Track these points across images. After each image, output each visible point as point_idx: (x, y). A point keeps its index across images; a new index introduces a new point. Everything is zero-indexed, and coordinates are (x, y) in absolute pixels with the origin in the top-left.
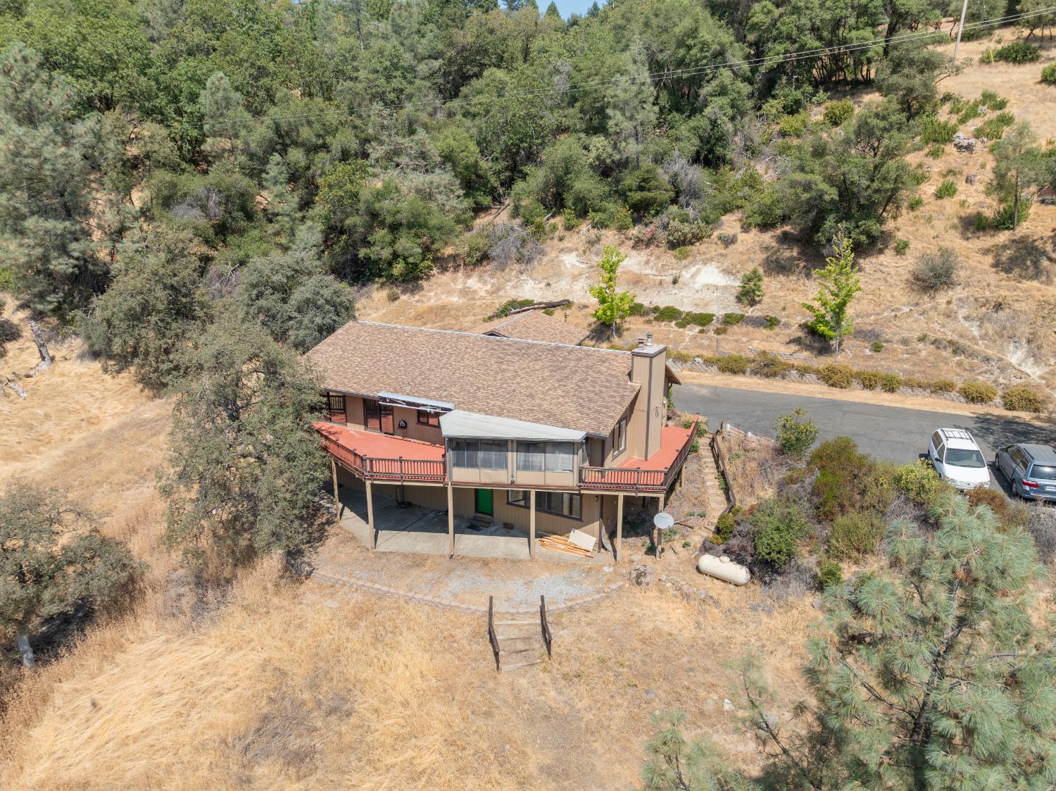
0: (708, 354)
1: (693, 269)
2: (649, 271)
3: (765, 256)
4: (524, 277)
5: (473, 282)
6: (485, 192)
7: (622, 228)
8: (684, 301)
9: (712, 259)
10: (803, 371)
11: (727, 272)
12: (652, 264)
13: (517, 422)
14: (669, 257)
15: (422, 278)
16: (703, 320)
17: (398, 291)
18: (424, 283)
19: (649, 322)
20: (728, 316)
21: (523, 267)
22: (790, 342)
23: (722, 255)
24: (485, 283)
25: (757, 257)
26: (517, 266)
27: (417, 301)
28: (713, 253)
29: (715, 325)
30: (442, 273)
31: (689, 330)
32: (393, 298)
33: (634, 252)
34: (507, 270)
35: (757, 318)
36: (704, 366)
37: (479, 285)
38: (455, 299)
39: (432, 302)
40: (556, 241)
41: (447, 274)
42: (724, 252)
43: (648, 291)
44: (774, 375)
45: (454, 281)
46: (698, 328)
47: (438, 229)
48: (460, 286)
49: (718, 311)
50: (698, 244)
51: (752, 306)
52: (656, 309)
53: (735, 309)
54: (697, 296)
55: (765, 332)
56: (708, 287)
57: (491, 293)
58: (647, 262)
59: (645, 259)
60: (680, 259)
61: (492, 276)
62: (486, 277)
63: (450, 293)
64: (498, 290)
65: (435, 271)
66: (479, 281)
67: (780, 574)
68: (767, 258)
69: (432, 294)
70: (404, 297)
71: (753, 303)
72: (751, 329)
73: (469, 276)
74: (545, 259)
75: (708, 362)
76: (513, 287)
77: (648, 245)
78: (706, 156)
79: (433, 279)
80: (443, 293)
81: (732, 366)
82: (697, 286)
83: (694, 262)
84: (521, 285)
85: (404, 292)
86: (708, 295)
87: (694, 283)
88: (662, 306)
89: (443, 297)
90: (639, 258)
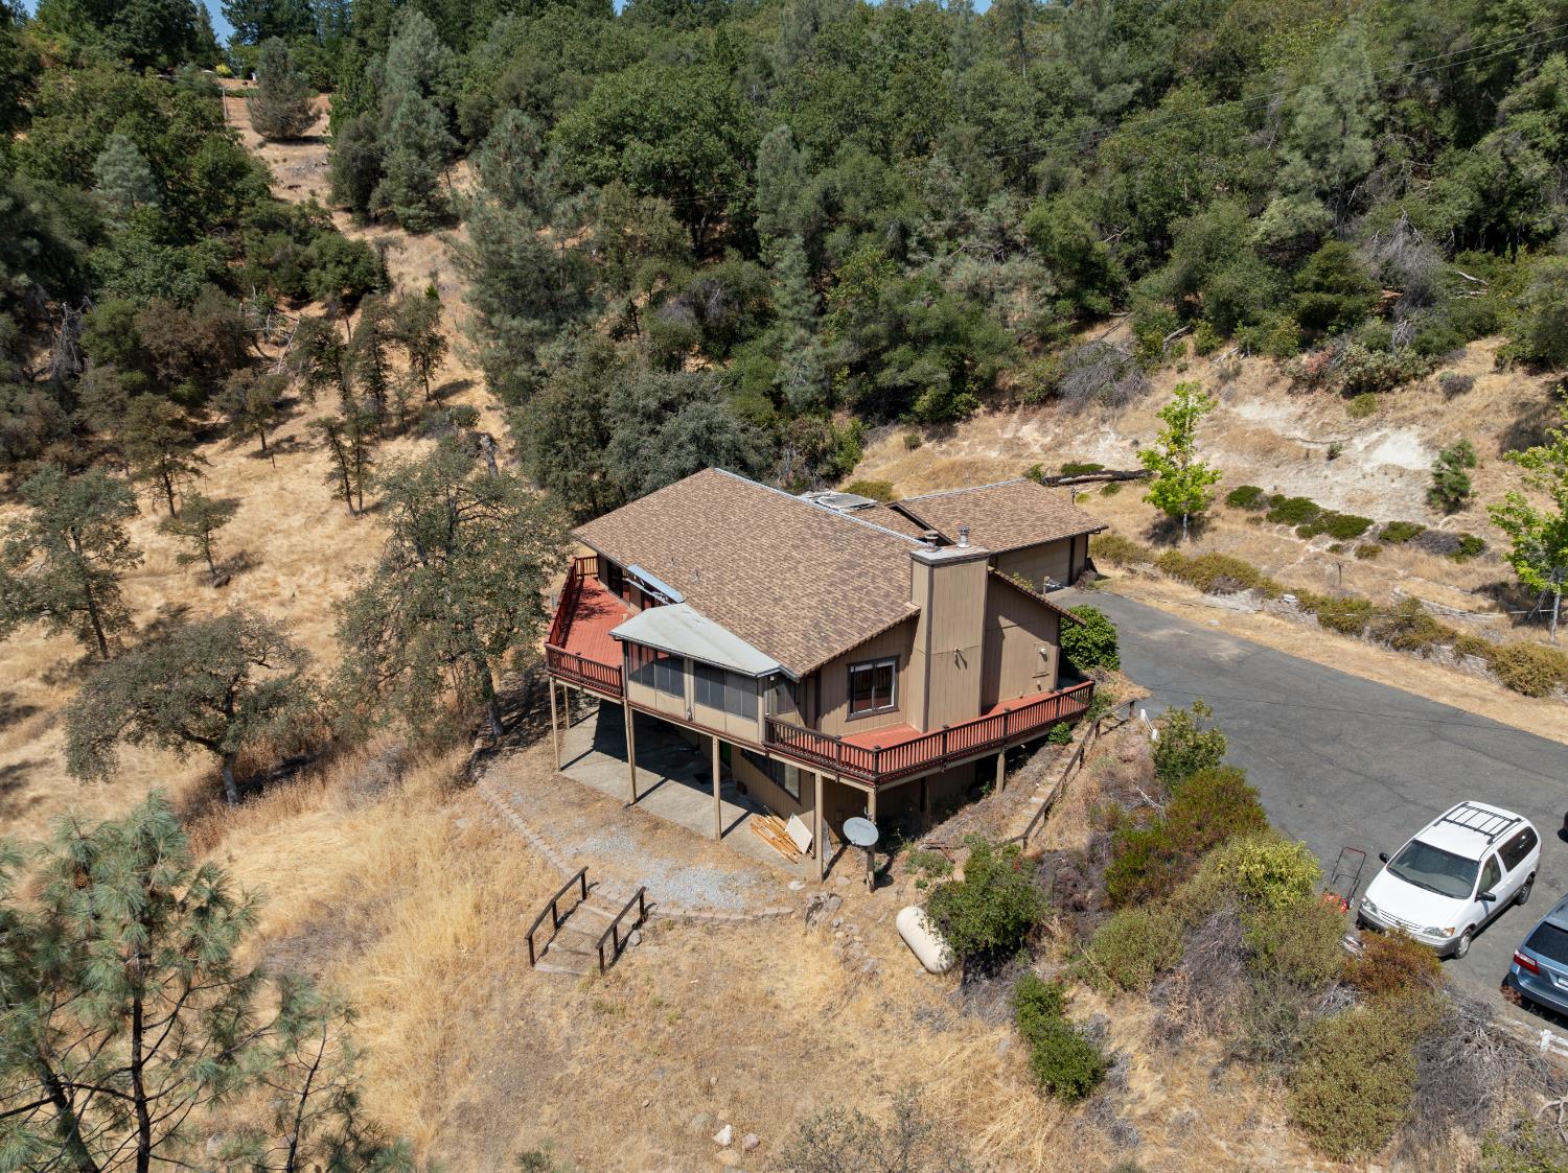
0: (1316, 590)
1: (1375, 435)
2: (1298, 434)
3: (1513, 420)
4: (1105, 428)
5: (1029, 432)
6: (1101, 290)
7: (1282, 355)
8: (1330, 493)
9: (1413, 420)
10: (1467, 648)
11: (1430, 445)
12: (1308, 421)
13: (726, 633)
14: (1340, 412)
15: (959, 419)
16: (1346, 528)
17: (922, 435)
18: (960, 426)
19: (1256, 521)
20: (1394, 527)
21: (1109, 411)
22: (1483, 589)
23: (1435, 413)
24: (1045, 433)
25: (1498, 421)
26: (1098, 410)
27: (942, 453)
28: (1421, 408)
29: (1367, 539)
30: (991, 413)
31: (1316, 544)
32: (913, 445)
33: (1287, 398)
34: (1083, 416)
35: (1446, 536)
36: (1296, 612)
37: (1036, 435)
38: (993, 454)
39: (962, 456)
40: (1173, 372)
41: (998, 414)
42: (1440, 407)
43: (1281, 468)
44: (1409, 646)
45: (1003, 428)
46: (1332, 542)
47: (985, 346)
48: (1008, 435)
49: (1381, 515)
50: (1398, 390)
51: (1449, 512)
52: (1277, 500)
53: (1417, 514)
54: (1363, 484)
55: (1445, 563)
56: (1385, 470)
57: (1047, 449)
58: (1301, 418)
59: (1300, 411)
60: (1355, 415)
61: (1059, 423)
62: (1050, 425)
63: (990, 444)
64: (1060, 445)
65: (982, 408)
66: (1038, 430)
67: (990, 976)
68: (1518, 424)
69: (966, 443)
70: (927, 445)
71: (1453, 507)
72: (1422, 554)
73: (1025, 421)
74: (1149, 400)
75: (1307, 604)
76: (1085, 443)
77: (1312, 388)
78: (1492, 227)
79: (975, 422)
80: (980, 443)
81: (1342, 618)
82: (1367, 468)
83: (1377, 424)
84: (1097, 440)
85: (928, 439)
86: (1381, 485)
87: (1367, 460)
88: (1289, 496)
89: (980, 448)
90: (1292, 409)
